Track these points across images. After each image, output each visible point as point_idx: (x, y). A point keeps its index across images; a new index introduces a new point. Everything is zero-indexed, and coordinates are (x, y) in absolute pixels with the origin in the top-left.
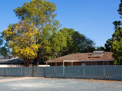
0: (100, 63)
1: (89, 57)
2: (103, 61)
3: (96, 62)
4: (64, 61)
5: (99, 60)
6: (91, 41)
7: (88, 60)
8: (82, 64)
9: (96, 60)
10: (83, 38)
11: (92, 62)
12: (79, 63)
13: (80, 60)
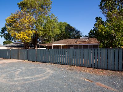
0: (85, 47)
1: (76, 42)
2: (88, 45)
3: (82, 45)
4: (53, 44)
5: (84, 44)
6: (79, 31)
7: (75, 44)
8: (71, 47)
9: (82, 44)
10: (74, 30)
11: (79, 46)
12: (68, 47)
13: (69, 44)
